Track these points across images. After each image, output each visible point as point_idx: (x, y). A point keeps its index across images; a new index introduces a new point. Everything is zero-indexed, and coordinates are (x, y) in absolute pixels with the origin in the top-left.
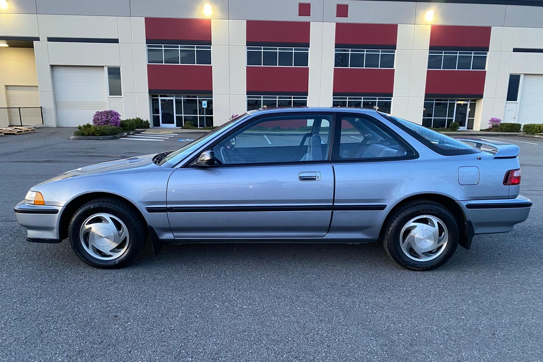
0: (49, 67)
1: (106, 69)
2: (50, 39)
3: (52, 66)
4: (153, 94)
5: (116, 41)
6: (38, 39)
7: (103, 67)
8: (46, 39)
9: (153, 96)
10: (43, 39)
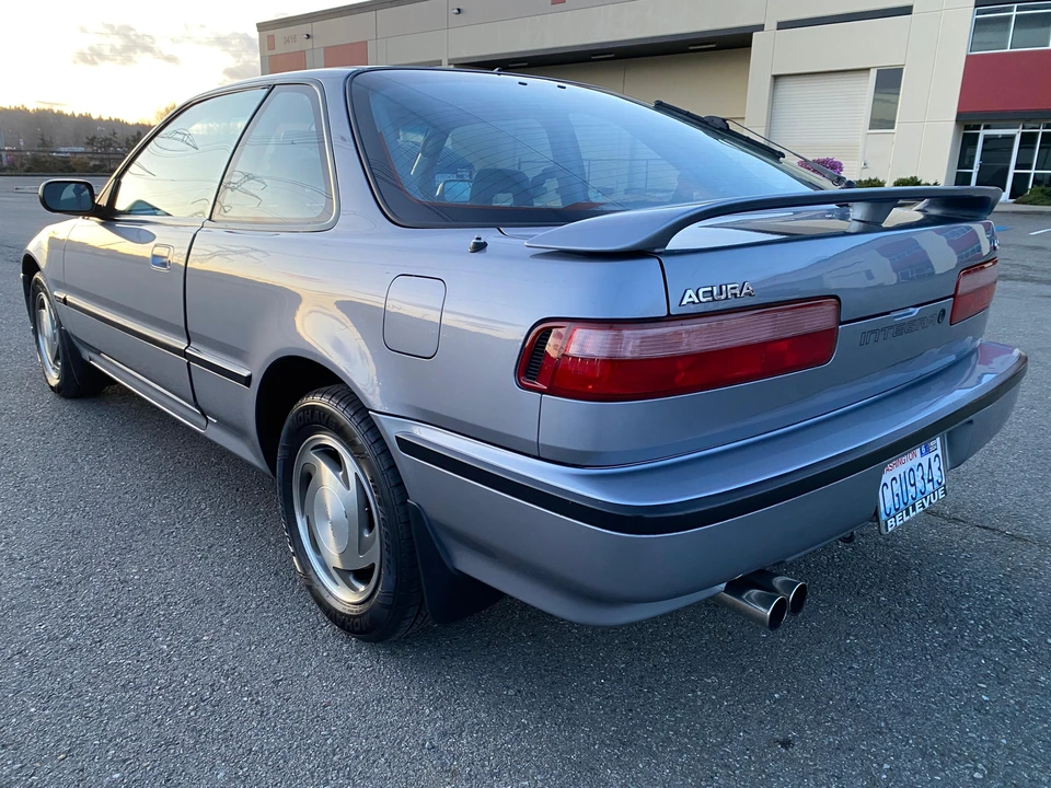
0: (768, 80)
1: (873, 73)
2: (782, 26)
3: (776, 77)
4: (967, 124)
5: (907, 10)
6: (761, 28)
7: (868, 69)
8: (775, 26)
9: (967, 128)
10: (771, 25)
